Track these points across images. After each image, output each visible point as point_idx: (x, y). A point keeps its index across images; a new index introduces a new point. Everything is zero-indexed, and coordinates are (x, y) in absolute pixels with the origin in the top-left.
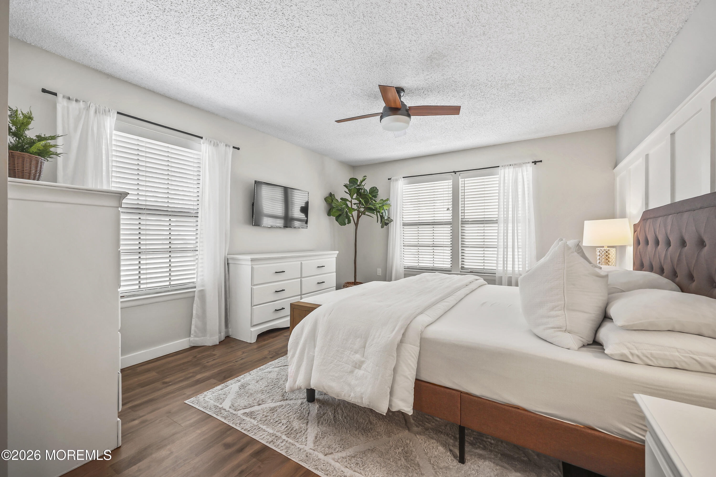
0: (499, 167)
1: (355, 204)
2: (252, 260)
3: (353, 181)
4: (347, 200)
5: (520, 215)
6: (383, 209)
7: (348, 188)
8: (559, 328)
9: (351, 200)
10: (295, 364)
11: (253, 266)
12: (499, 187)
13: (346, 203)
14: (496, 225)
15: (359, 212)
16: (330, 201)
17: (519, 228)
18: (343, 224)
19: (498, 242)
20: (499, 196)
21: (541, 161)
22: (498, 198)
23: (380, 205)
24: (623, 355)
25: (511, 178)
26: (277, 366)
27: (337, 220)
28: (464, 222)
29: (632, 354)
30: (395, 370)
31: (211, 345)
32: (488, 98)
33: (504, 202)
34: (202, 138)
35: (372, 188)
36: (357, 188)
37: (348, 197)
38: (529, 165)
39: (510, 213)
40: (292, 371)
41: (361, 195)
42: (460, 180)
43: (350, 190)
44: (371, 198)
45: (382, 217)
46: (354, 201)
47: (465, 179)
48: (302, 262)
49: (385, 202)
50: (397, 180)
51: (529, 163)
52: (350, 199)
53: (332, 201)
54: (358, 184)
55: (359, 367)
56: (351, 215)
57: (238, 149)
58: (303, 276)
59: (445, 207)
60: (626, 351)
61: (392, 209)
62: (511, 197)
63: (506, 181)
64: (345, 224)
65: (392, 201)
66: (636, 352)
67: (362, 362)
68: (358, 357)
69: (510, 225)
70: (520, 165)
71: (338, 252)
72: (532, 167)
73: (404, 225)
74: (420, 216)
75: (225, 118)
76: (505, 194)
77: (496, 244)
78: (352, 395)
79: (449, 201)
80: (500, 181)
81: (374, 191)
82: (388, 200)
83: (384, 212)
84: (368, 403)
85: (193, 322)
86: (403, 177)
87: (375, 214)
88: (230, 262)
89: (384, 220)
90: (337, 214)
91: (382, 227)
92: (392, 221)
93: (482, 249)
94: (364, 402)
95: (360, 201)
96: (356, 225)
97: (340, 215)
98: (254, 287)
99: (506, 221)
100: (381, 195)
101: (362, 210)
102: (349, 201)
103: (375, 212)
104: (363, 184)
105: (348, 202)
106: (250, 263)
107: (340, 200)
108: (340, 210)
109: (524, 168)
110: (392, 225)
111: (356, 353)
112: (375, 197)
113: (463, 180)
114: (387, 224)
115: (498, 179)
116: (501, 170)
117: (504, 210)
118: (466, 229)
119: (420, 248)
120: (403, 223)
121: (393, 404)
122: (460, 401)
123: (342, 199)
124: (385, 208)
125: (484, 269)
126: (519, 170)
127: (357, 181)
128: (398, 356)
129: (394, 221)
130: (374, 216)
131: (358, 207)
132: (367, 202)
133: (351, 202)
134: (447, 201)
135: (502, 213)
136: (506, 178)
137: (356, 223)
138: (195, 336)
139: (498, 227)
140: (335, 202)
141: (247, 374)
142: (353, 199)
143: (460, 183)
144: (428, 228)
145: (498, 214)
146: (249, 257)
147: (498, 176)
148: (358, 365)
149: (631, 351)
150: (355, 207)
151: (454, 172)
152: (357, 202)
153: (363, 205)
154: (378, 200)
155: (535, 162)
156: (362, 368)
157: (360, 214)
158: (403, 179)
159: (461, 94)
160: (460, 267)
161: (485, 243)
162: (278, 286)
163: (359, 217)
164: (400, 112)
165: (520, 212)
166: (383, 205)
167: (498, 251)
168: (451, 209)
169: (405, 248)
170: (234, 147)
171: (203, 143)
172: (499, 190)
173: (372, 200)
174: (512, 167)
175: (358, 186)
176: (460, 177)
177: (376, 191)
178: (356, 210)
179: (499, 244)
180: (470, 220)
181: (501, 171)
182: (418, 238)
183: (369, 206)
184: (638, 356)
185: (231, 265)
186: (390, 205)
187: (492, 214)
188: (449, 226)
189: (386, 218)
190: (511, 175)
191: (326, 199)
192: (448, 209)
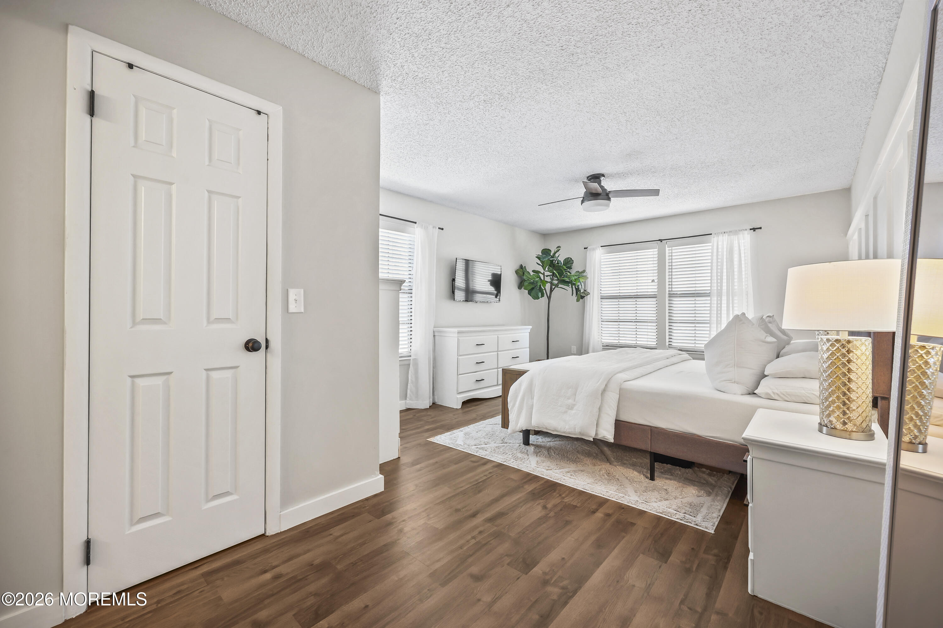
0: (711, 234)
1: (547, 276)
2: (459, 333)
3: (546, 252)
4: (539, 272)
5: (736, 287)
6: (579, 282)
7: (541, 260)
8: (730, 381)
9: (544, 272)
10: (515, 412)
11: (459, 338)
12: (712, 256)
13: (539, 275)
14: (709, 298)
15: (552, 284)
16: (521, 273)
17: (736, 302)
18: (536, 298)
19: (710, 317)
20: (711, 266)
21: (760, 228)
22: (710, 268)
23: (576, 277)
24: (767, 394)
25: (725, 246)
26: (488, 424)
27: (529, 293)
28: (672, 295)
29: (774, 393)
30: (600, 409)
31: (423, 408)
32: (690, 175)
33: (717, 273)
34: (416, 223)
35: (567, 259)
36: (551, 259)
37: (540, 269)
38: (746, 232)
39: (725, 284)
40: (514, 417)
41: (554, 267)
42: (667, 249)
43: (542, 262)
44: (565, 270)
45: (578, 290)
46: (547, 273)
47: (673, 248)
48: (499, 336)
49: (581, 274)
50: (594, 249)
51: (746, 230)
52: (542, 271)
53: (524, 273)
54: (552, 254)
55: (572, 408)
56: (544, 288)
57: (442, 229)
58: (499, 350)
59: (649, 278)
60: (770, 391)
61: (589, 281)
62: (725, 267)
63: (720, 250)
64: (538, 298)
65: (589, 273)
66: (776, 391)
67: (574, 405)
68: (570, 401)
69: (724, 298)
70: (736, 232)
71: (531, 327)
72: (749, 235)
73: (602, 298)
74: (621, 288)
75: (431, 202)
76: (718, 264)
77: (709, 319)
78: (567, 427)
79: (654, 272)
80: (712, 249)
81: (569, 262)
82: (584, 271)
83: (580, 285)
84: (580, 431)
85: (409, 387)
86: (601, 246)
87: (570, 286)
88: (436, 334)
89: (580, 293)
90: (530, 288)
91: (578, 300)
92: (588, 294)
93: (693, 325)
94: (576, 431)
95: (554, 273)
96: (549, 298)
97: (533, 289)
98: (460, 357)
99: (720, 295)
100: (576, 267)
101: (556, 282)
102: (542, 273)
103: (570, 284)
104: (557, 255)
105: (540, 274)
106: (456, 335)
107: (532, 273)
108: (532, 283)
109: (741, 236)
110: (588, 298)
111: (569, 399)
112: (570, 268)
113: (671, 248)
114: (582, 297)
115: (711, 248)
116: (714, 237)
117: (717, 281)
118: (674, 303)
119: (621, 323)
120: (601, 296)
121: (599, 433)
122: (650, 433)
123: (534, 271)
124: (581, 280)
125: (695, 347)
126: (735, 238)
127: (550, 252)
128: (602, 400)
129: (591, 294)
130: (569, 289)
131: (552, 279)
132: (561, 274)
133: (544, 274)
134: (652, 272)
135: (716, 285)
136: (720, 247)
137: (549, 296)
138: (410, 399)
139: (711, 300)
140: (527, 275)
141: (466, 427)
142: (546, 271)
143: (667, 251)
144: (631, 302)
145: (711, 286)
146: (456, 330)
147: (711, 244)
148: (571, 407)
149: (773, 391)
150: (548, 279)
151: (659, 240)
152: (549, 273)
153: (557, 277)
154: (573, 272)
155: (754, 229)
156: (574, 409)
157: (553, 287)
158: (601, 248)
159: (662, 174)
160: (667, 344)
161: (697, 319)
162: (479, 358)
163: (551, 291)
164: (600, 197)
165: (736, 284)
166: (579, 277)
167: (710, 327)
168: (656, 281)
169: (603, 323)
170: (439, 228)
171: (417, 228)
172: (712, 259)
173: (567, 271)
174: (727, 235)
175: (552, 257)
176: (666, 245)
177: (571, 262)
178: (549, 282)
179: (712, 319)
180: (679, 293)
181: (714, 239)
182: (619, 313)
183: (563, 279)
184: (778, 394)
185: (437, 338)
186: (586, 277)
187: (704, 286)
188: (654, 299)
189: (582, 291)
190: (725, 243)
191: (517, 272)
192: (653, 281)
